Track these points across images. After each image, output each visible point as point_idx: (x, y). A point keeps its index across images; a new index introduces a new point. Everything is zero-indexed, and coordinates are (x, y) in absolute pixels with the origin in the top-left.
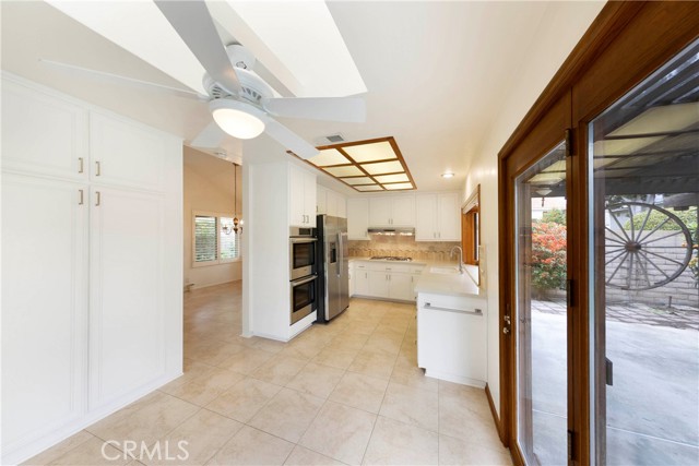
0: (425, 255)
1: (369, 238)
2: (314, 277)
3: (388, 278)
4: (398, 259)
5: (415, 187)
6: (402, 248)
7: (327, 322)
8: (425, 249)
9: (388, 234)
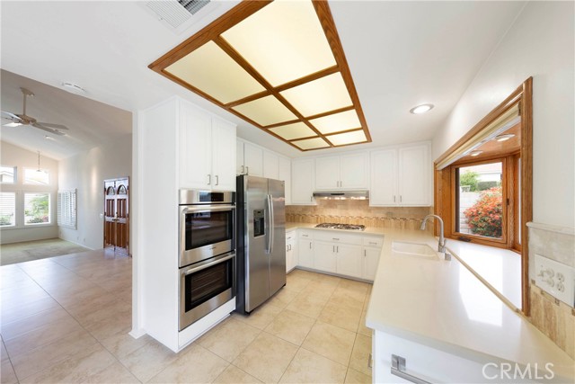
0: (380, 223)
1: (315, 203)
2: (230, 256)
3: (336, 250)
4: (347, 227)
5: (369, 139)
6: (352, 215)
7: (248, 314)
8: (381, 215)
9: (337, 198)
